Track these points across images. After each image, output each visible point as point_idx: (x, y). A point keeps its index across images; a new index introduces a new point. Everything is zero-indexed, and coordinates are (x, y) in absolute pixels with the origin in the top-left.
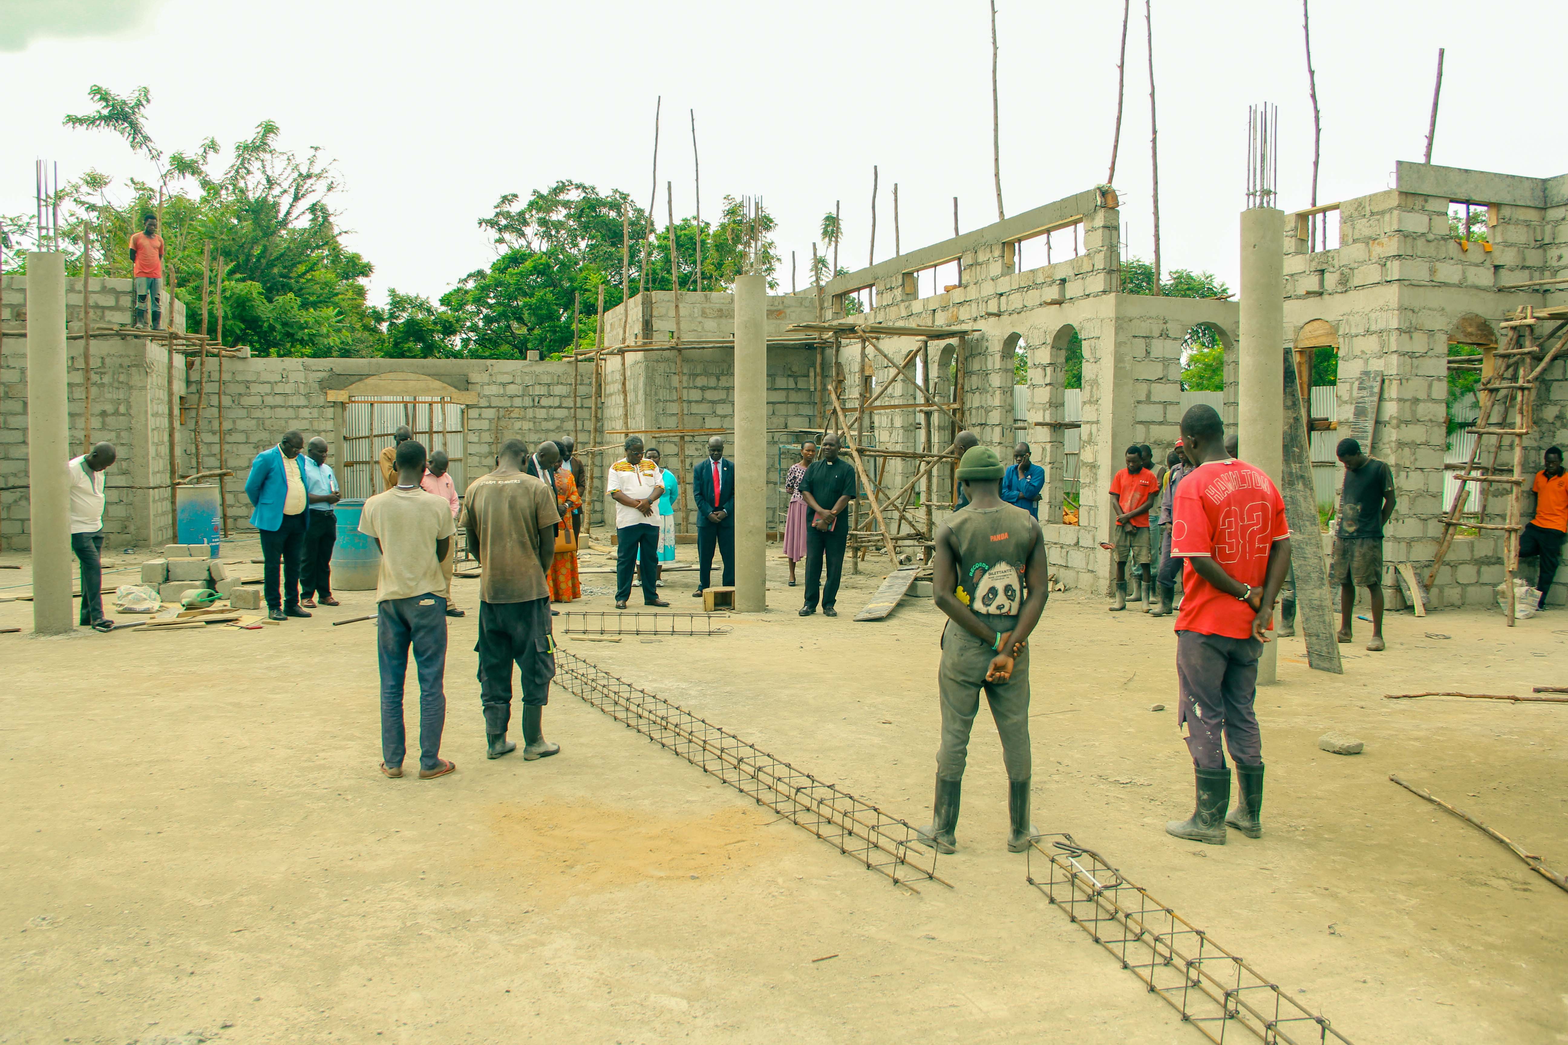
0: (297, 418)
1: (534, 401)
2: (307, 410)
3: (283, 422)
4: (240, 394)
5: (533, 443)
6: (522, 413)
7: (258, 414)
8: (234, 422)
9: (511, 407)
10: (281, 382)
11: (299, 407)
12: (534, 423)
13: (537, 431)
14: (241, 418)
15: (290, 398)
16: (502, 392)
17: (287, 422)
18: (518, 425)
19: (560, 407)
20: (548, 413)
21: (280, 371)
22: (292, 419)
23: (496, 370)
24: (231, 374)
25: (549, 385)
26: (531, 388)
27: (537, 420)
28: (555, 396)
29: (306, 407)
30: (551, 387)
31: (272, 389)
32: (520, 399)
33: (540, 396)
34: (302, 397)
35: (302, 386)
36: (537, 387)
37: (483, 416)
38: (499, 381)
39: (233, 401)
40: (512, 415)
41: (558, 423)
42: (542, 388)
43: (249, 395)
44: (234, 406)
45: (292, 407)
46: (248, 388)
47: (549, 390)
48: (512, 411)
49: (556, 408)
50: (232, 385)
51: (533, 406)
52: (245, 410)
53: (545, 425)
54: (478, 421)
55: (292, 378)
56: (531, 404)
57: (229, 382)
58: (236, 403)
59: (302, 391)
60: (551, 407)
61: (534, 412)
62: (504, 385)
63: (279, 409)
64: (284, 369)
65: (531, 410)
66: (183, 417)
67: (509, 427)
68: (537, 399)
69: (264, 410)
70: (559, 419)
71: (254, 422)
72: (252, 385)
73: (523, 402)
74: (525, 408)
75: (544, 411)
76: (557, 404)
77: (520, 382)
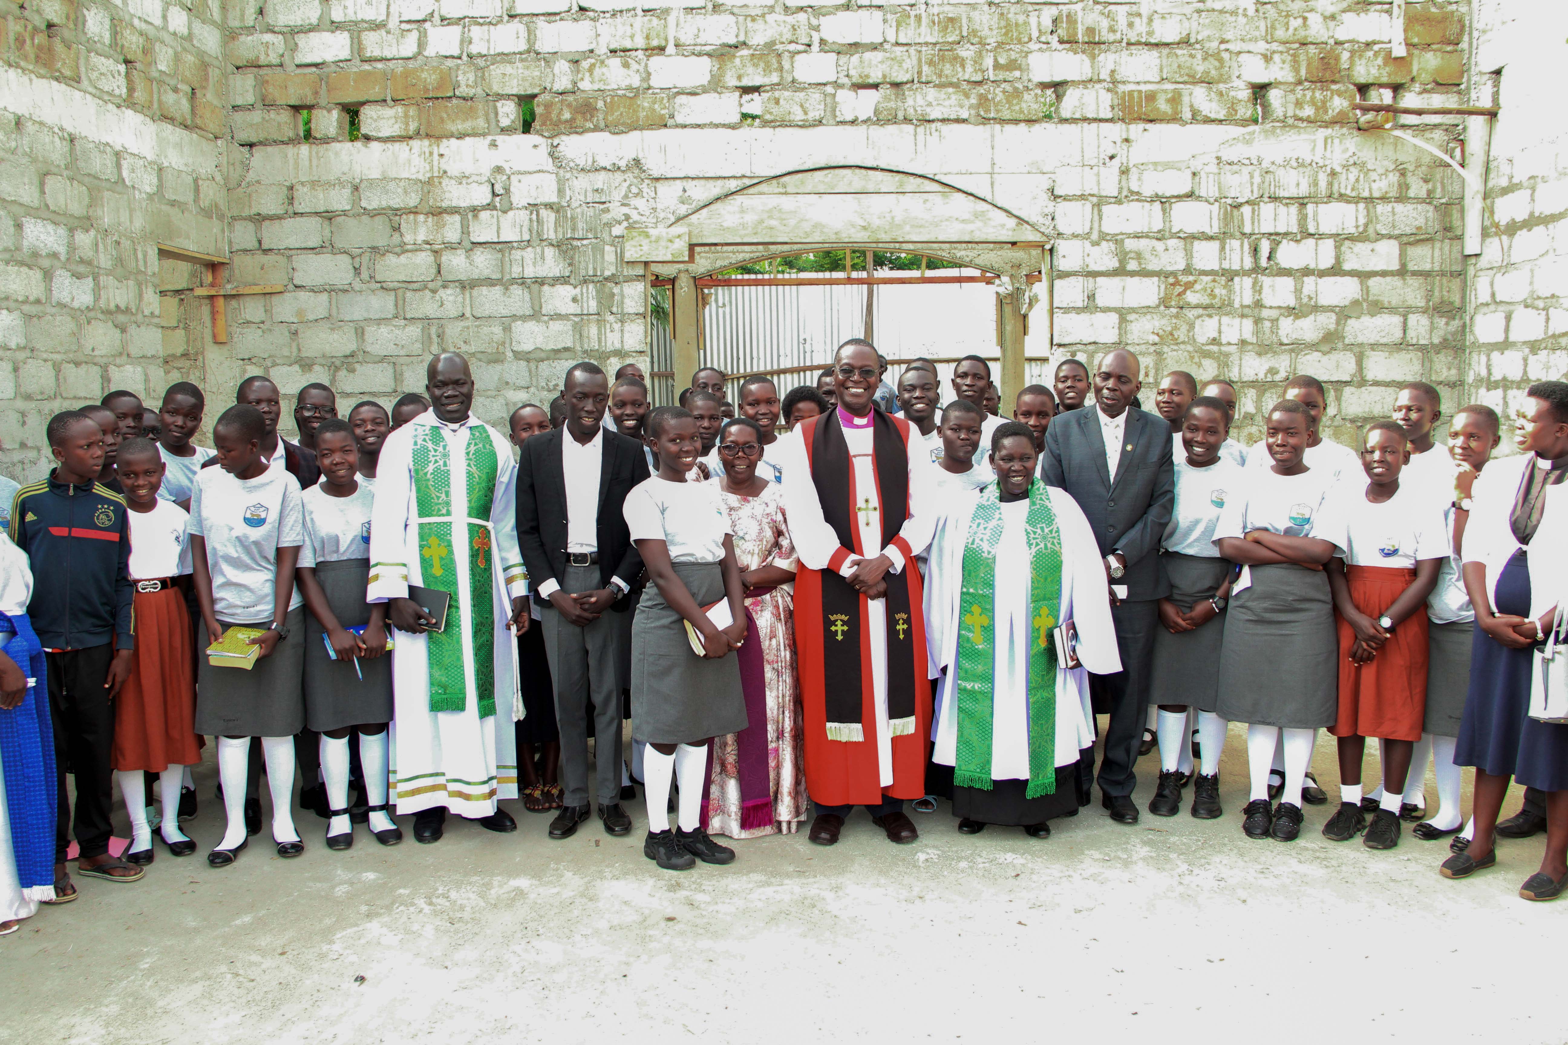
0: (536, 315)
1: (1255, 251)
2: (565, 292)
3: (497, 330)
4: (374, 249)
5: (1253, 384)
6: (1220, 291)
7: (424, 305)
8: (360, 333)
9: (1188, 270)
10: (490, 207)
11: (541, 282)
12: (1258, 321)
13: (1264, 349)
14: (380, 321)
15: (517, 254)
16: (1157, 224)
17: (507, 329)
18: (1206, 329)
19: (1336, 270)
20: (1298, 291)
21: (486, 171)
22: (524, 318)
23: (1136, 155)
24: (347, 192)
25: (1302, 202)
26: (1246, 210)
27: (1265, 313)
28: (1320, 236)
29: (562, 280)
30: (1310, 208)
31: (465, 230)
32: (1215, 245)
33: (1275, 238)
34: (550, 252)
35: (548, 217)
36: (1267, 209)
37: (1100, 301)
38: (1147, 192)
39: (357, 271)
40: (1191, 297)
41: (1328, 321)
42: (1282, 210)
43: (403, 249)
44: (357, 285)
45: (522, 282)
46: (397, 229)
47: (1303, 220)
48: (1189, 286)
49: (1322, 274)
50: (351, 222)
51: (1257, 269)
52: (390, 299)
53: (1288, 329)
54: (1085, 317)
55: (521, 194)
56: (1248, 263)
57: (345, 213)
58: (365, 275)
59: (550, 233)
60: (1307, 272)
61: (1257, 288)
62: (1164, 201)
63: (484, 290)
64: (499, 170)
65: (1248, 282)
66: (221, 322)
67: (1181, 334)
68: (1265, 247)
69: (442, 293)
70: (1330, 309)
71: (414, 331)
72: (406, 223)
73: (1222, 257)
74: (1230, 275)
75: (1287, 283)
76: (1326, 261)
77: (1213, 192)
